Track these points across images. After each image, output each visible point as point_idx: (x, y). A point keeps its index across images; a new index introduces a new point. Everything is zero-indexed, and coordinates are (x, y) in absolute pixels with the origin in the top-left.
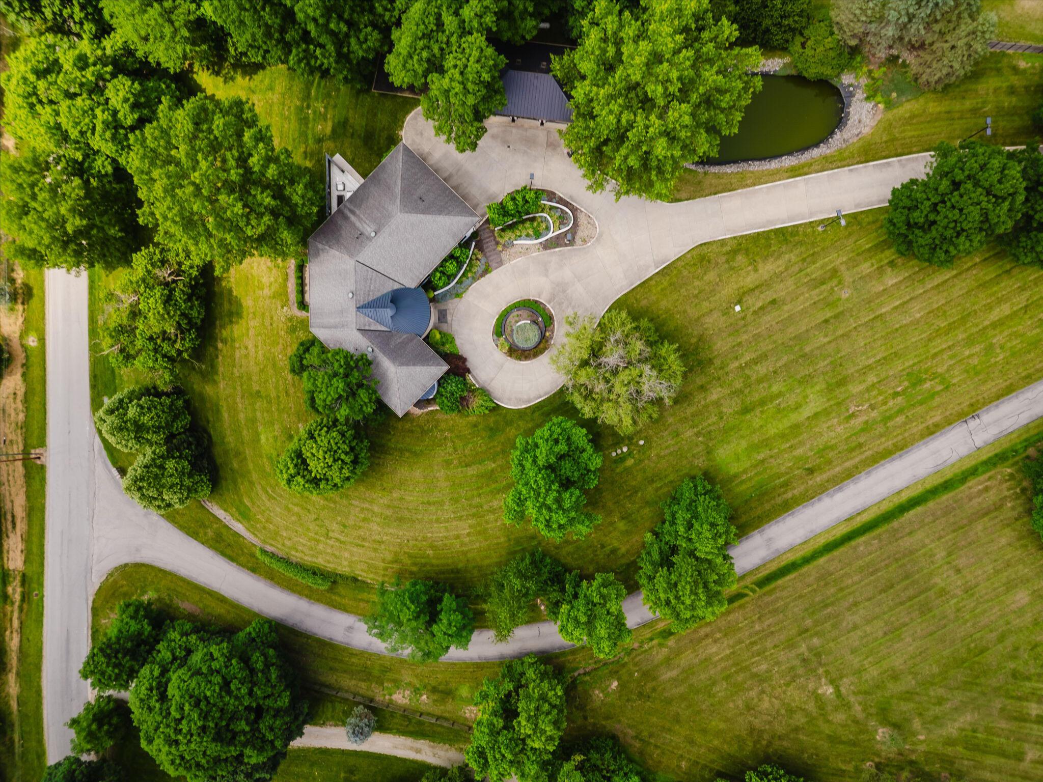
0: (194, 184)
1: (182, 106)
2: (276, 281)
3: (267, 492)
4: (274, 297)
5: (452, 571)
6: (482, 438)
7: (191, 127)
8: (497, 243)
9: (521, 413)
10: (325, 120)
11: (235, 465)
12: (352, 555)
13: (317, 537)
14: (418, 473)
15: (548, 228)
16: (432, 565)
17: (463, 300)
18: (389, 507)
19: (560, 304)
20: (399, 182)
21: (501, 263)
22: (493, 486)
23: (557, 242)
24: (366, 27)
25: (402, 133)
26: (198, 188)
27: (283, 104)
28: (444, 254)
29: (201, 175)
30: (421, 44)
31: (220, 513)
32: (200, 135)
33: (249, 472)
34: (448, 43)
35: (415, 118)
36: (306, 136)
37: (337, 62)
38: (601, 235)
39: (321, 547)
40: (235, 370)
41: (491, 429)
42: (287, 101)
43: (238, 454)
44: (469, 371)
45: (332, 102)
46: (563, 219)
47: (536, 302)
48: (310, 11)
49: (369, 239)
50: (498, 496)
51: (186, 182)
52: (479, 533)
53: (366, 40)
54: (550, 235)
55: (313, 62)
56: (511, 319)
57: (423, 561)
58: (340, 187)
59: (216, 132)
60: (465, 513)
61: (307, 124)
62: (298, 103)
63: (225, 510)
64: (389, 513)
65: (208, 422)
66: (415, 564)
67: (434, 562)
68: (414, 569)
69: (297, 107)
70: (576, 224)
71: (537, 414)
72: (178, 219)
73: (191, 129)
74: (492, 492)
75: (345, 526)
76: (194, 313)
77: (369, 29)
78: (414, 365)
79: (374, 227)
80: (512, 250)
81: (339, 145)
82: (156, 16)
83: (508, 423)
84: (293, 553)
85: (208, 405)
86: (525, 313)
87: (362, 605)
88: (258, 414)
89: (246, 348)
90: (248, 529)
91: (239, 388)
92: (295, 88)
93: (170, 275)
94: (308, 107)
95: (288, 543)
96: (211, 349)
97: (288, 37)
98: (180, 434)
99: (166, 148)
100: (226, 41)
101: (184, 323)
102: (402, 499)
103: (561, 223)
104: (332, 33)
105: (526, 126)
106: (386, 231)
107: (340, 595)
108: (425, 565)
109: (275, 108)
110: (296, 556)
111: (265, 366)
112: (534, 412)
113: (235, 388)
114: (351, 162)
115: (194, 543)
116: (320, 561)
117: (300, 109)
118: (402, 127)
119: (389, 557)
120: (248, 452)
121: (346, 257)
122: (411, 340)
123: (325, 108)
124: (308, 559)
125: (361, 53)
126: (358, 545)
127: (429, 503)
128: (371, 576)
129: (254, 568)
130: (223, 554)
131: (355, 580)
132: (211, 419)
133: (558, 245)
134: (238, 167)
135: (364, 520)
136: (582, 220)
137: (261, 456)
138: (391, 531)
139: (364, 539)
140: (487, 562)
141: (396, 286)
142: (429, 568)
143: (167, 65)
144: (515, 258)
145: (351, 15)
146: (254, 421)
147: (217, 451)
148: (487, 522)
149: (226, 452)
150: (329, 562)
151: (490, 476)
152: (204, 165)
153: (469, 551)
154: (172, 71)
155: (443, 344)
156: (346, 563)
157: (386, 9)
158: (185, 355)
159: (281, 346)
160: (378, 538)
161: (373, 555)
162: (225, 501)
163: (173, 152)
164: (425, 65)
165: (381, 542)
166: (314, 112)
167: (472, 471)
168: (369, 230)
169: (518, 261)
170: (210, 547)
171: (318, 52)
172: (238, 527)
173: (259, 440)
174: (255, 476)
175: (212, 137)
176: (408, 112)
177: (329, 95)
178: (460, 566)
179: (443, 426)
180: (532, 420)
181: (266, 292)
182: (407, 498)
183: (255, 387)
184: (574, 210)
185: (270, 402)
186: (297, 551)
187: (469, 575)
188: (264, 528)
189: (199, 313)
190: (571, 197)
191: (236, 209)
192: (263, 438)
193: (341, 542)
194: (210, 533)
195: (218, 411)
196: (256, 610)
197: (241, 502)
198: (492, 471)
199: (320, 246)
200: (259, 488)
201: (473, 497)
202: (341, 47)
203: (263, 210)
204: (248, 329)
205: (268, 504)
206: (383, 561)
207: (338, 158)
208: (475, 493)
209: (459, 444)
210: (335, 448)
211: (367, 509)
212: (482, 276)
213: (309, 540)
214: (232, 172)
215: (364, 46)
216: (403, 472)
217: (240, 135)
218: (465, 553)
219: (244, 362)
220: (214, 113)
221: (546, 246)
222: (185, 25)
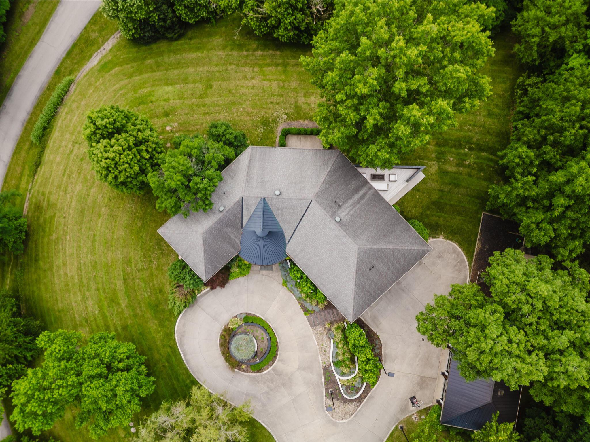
0: (391, 39)
1: (484, 31)
2: (311, 109)
3: (121, 89)
4: (297, 107)
5: (37, 255)
6: (149, 297)
7: (458, 39)
8: (332, 323)
9: (170, 335)
10: (458, 165)
11: (149, 62)
12: (59, 164)
13: (76, 134)
14: (121, 233)
15: (343, 374)
16: (43, 238)
17: (281, 287)
18: (94, 203)
19: (272, 381)
20: (391, 247)
21: (313, 325)
22: (105, 304)
23: (330, 380)
24: (555, 230)
25: (441, 239)
26: (387, 44)
27: (474, 126)
28: (317, 284)
29: (401, 49)
30: (539, 305)
31: (109, 45)
32: (448, 50)
33: (141, 74)
34: (537, 332)
35: (455, 251)
36: (444, 146)
37: (518, 196)
38: (335, 424)
39: (67, 136)
40: (233, 67)
41: (157, 306)
42: (477, 129)
43: (159, 65)
44: (213, 288)
45: (474, 173)
46: (351, 388)
47: (275, 357)
48: (581, 180)
49: (333, 215)
50: (96, 306)
51: (394, 30)
52: (67, 285)
53: (540, 229)
54: (337, 377)
55: (519, 170)
56: (260, 333)
57: (47, 229)
58: (392, 178)
59: (451, 68)
60: (83, 274)
61: (455, 146)
62: (474, 140)
63: (111, 50)
64: (89, 202)
65: (190, 39)
66: (45, 221)
67: (46, 240)
68: (41, 221)
69: (471, 138)
70: (345, 401)
71: (169, 350)
72: (353, 19)
73: (456, 39)
74: (100, 301)
75: (81, 160)
76: (281, 32)
77: (552, 235)
78: (205, 251)
79: (346, 219)
80: (325, 337)
81: (434, 177)
82: (574, 8)
83: (161, 324)
84: (66, 110)
85: (205, 40)
86: (264, 346)
87: (19, 169)
88: (191, 86)
89: (252, 78)
90: (91, 69)
91: (217, 69)
92: (489, 137)
93: (318, 11)
94: (470, 149)
95: (74, 106)
96: (255, 46)
97: (548, 148)
98: (174, 12)
99: (434, 9)
100: (538, 76)
101: (272, 22)
102: (99, 215)
103: (348, 387)
104: (551, 195)
105: (442, 358)
106: (341, 233)
107: (29, 149)
108: (44, 231)
109: (472, 118)
110: (63, 112)
111: (234, 95)
112: (171, 347)
113: (217, 65)
114: (416, 189)
115: (86, 21)
116: (55, 135)
117: (469, 142)
118: (447, 238)
119: (53, 198)
120: (158, 74)
121: (317, 190)
122: (233, 247)
123: (469, 165)
124: (59, 123)
125: (526, 221)
126: (65, 171)
127: (94, 241)
128: (39, 181)
129: (58, 73)
130: (75, 45)
131: (38, 164)
132: (192, 42)
133: (327, 382)
134: (410, 92)
135: (85, 178)
136: (350, 407)
137: (153, 86)
138: (74, 203)
139: (69, 176)
140: (43, 288)
141: (287, 236)
142: (41, 234)
143: (519, 17)
144: (318, 339)
145: (570, 218)
146: (185, 81)
147: (163, 45)
148: (75, 293)
149: (161, 54)
150: (54, 142)
151: (113, 301)
152: (413, 52)
153: (53, 274)
154: (513, 23)
155: (239, 266)
156: (51, 157)
157: (571, 251)
158: (244, 21)
159: (251, 110)
160: (69, 189)
161: (56, 184)
162: (119, 50)
163: (429, 16)
164: (514, 306)
165: (65, 191)
166: (466, 155)
167: (119, 284)
168: (344, 214)
169: (315, 342)
170: (81, 35)
171: (530, 178)
172: (95, 61)
173: (167, 84)
174: (137, 79)
175: (445, 63)
176: (460, 245)
177: (481, 170)
178: (41, 263)
179: (163, 260)
180: (164, 346)
181: (302, 100)
182: (100, 220)
183: (215, 84)
184: (360, 400)
185: (200, 97)
186: (67, 113)
187: (33, 270)
188: (90, 85)
189: (283, 36)
190: (372, 397)
191: (361, 86)
192: (169, 89)
193: (69, 155)
194: (94, 35)
195: (198, 49)
196: (21, 73)
197: (116, 65)
198: (119, 304)
199: (331, 162)
200: (126, 81)
201: (97, 283)
202: (534, 201)
203: (362, 113)
204: (269, 80)
205: (111, 90)
206: (50, 193)
207: (421, 176)
208: (100, 286)
209: (145, 274)
210: (120, 168)
211: (93, 183)
212: (302, 306)
213: (74, 126)
214: (404, 85)
215: (533, 226)
216: (124, 218)
217: (446, 94)
218: (51, 269)
219: (241, 75)
220: (473, 65)
221: (326, 370)
222: (561, 38)
